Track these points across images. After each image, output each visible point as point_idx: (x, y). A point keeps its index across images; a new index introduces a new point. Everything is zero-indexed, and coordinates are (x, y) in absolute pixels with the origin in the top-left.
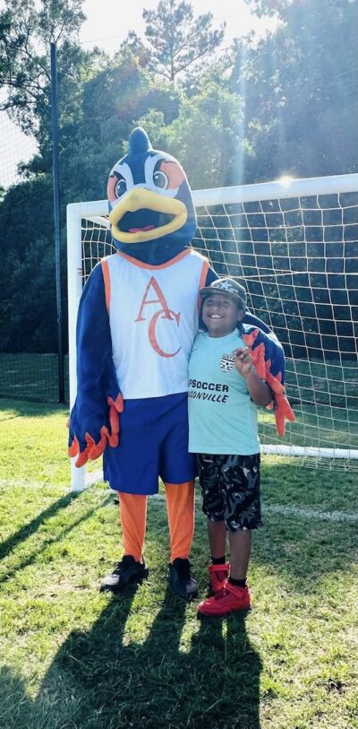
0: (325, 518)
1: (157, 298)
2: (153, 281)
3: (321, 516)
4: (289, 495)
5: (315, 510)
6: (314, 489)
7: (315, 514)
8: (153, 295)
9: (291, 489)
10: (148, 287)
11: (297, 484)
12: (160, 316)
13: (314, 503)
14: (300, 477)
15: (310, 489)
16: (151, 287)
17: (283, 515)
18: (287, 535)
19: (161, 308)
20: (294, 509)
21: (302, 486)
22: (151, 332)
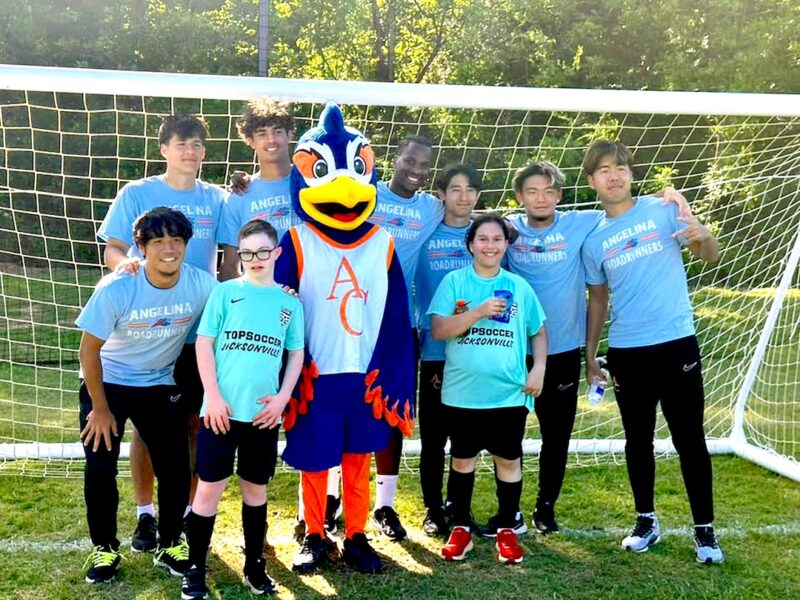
0: (71, 550)
1: (349, 278)
2: (344, 261)
3: (64, 548)
4: (11, 523)
5: (55, 541)
6: (48, 510)
7: (56, 546)
8: (344, 274)
9: (11, 514)
10: (340, 267)
11: (19, 505)
12: (351, 295)
13: (50, 531)
14: (22, 494)
15: (42, 510)
16: (344, 267)
17: (9, 553)
18: (21, 578)
19: (353, 288)
20: (23, 543)
21: (28, 507)
22: (343, 311)
